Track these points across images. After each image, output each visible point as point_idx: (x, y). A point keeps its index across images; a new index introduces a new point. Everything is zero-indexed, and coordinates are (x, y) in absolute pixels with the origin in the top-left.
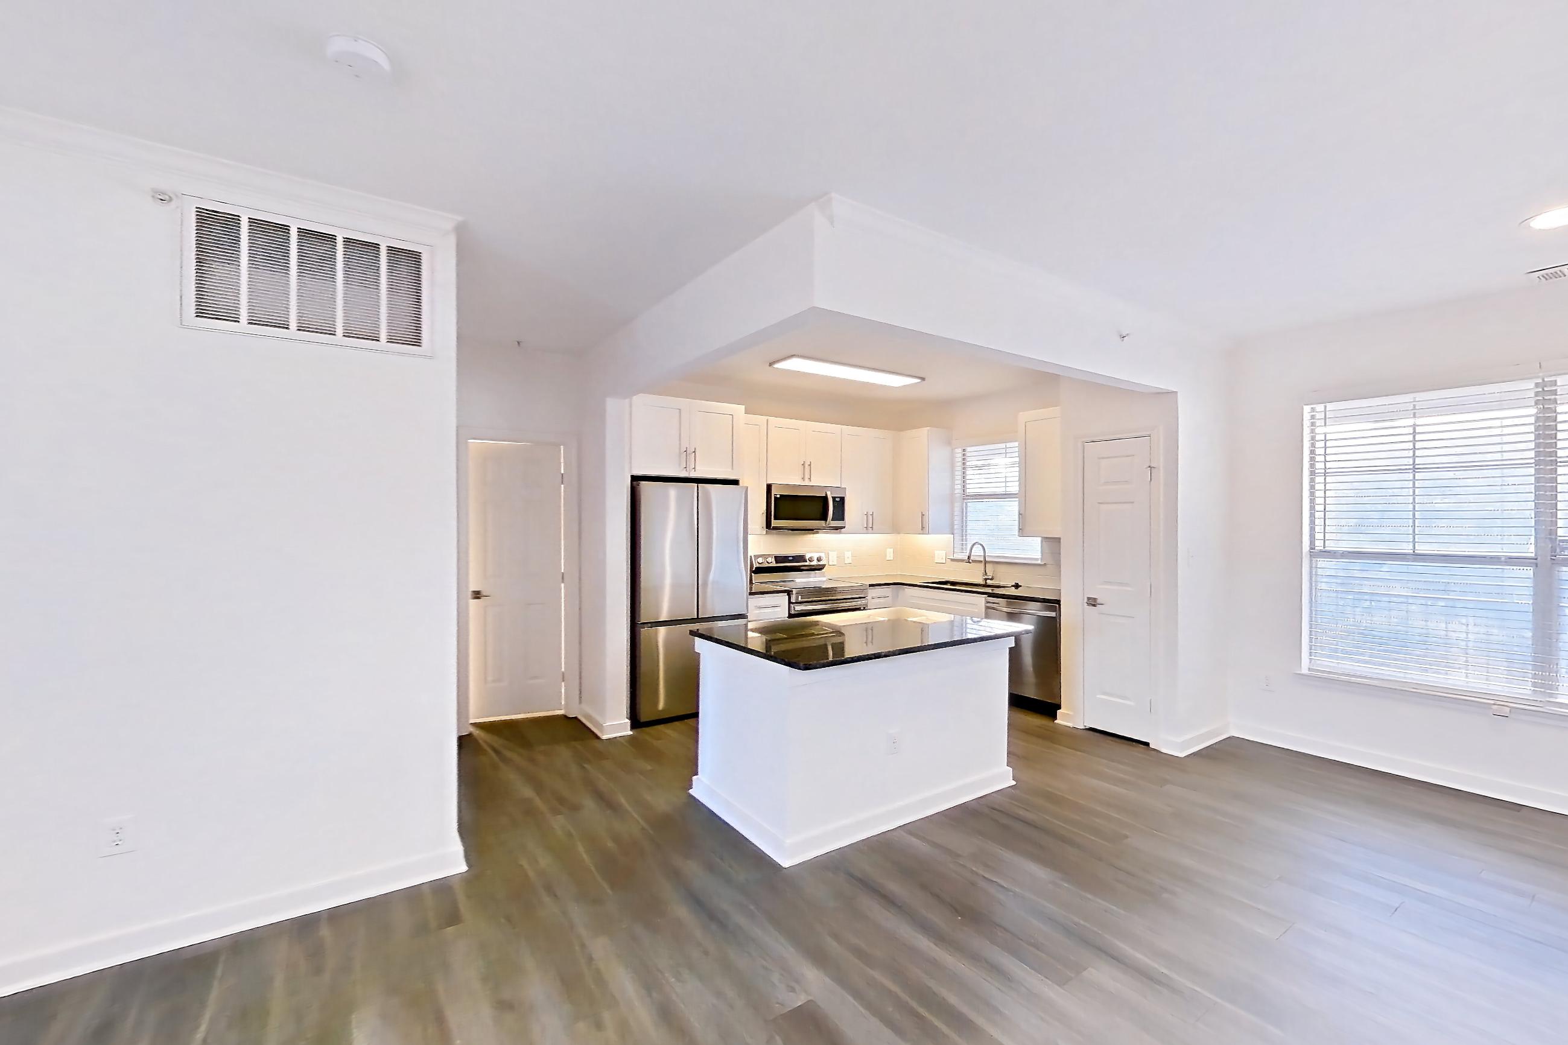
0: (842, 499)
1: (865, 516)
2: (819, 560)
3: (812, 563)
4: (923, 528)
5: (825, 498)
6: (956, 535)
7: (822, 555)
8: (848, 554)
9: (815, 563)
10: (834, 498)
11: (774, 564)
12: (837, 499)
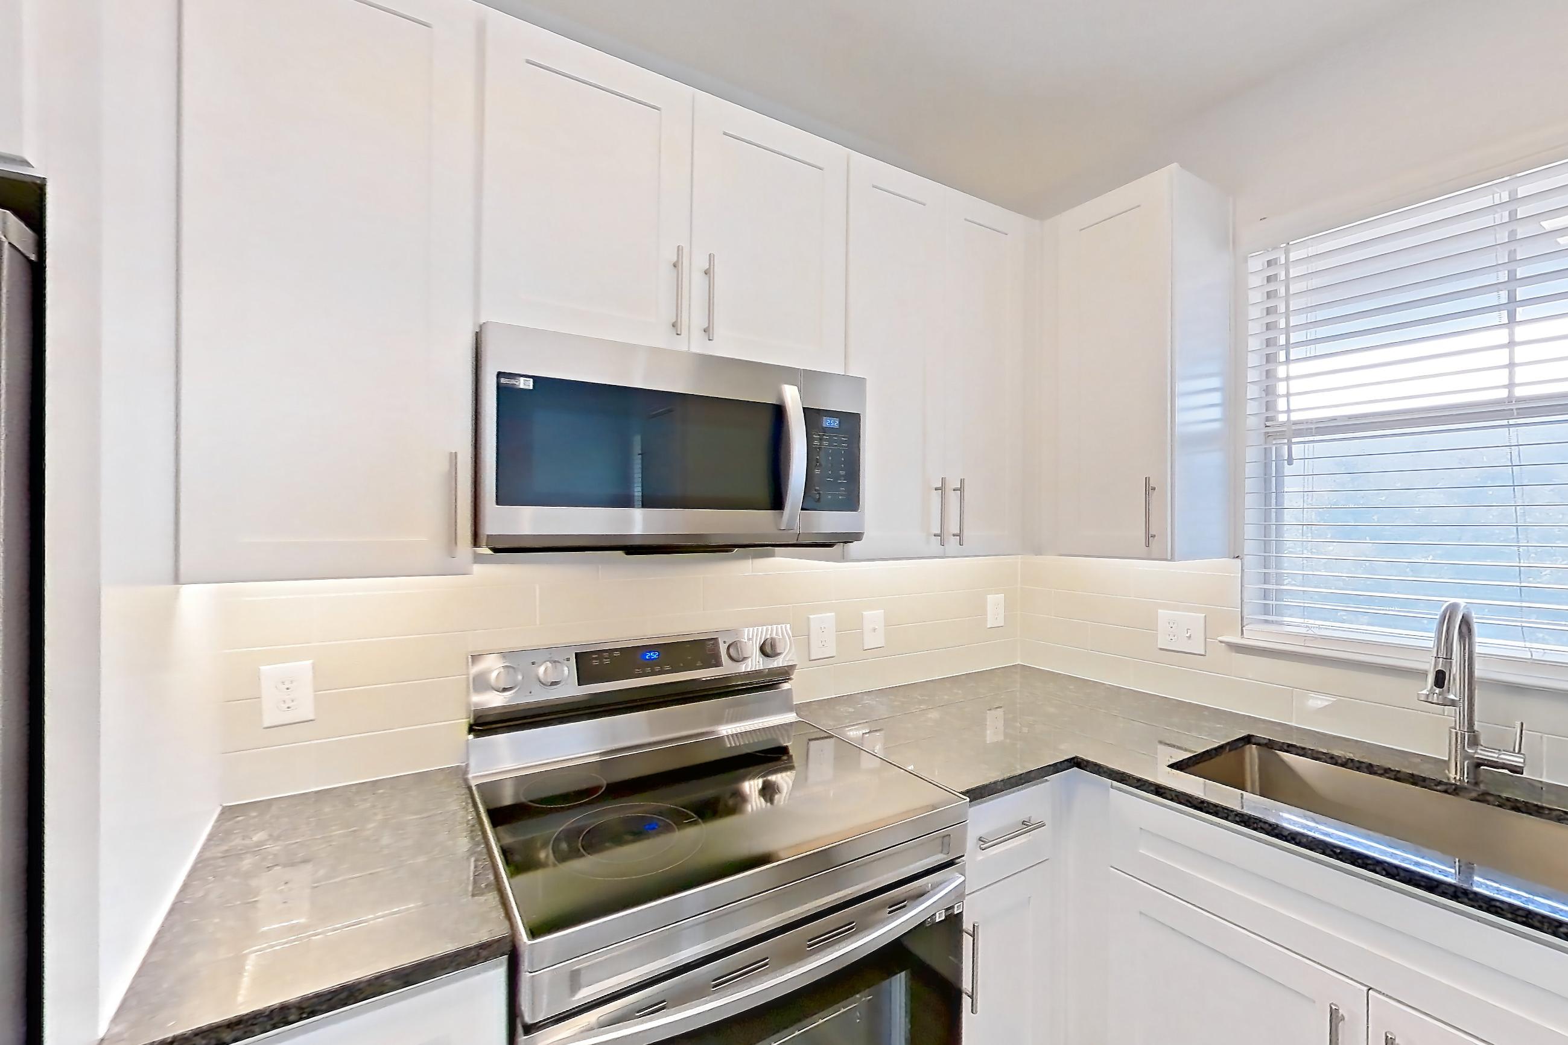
0: (851, 422)
1: (936, 496)
2: (767, 650)
3: (743, 668)
4: (1149, 537)
5: (779, 412)
6: (1247, 559)
7: (779, 632)
8: (874, 617)
9: (755, 662)
10: (812, 415)
11: (571, 689)
12: (828, 422)
